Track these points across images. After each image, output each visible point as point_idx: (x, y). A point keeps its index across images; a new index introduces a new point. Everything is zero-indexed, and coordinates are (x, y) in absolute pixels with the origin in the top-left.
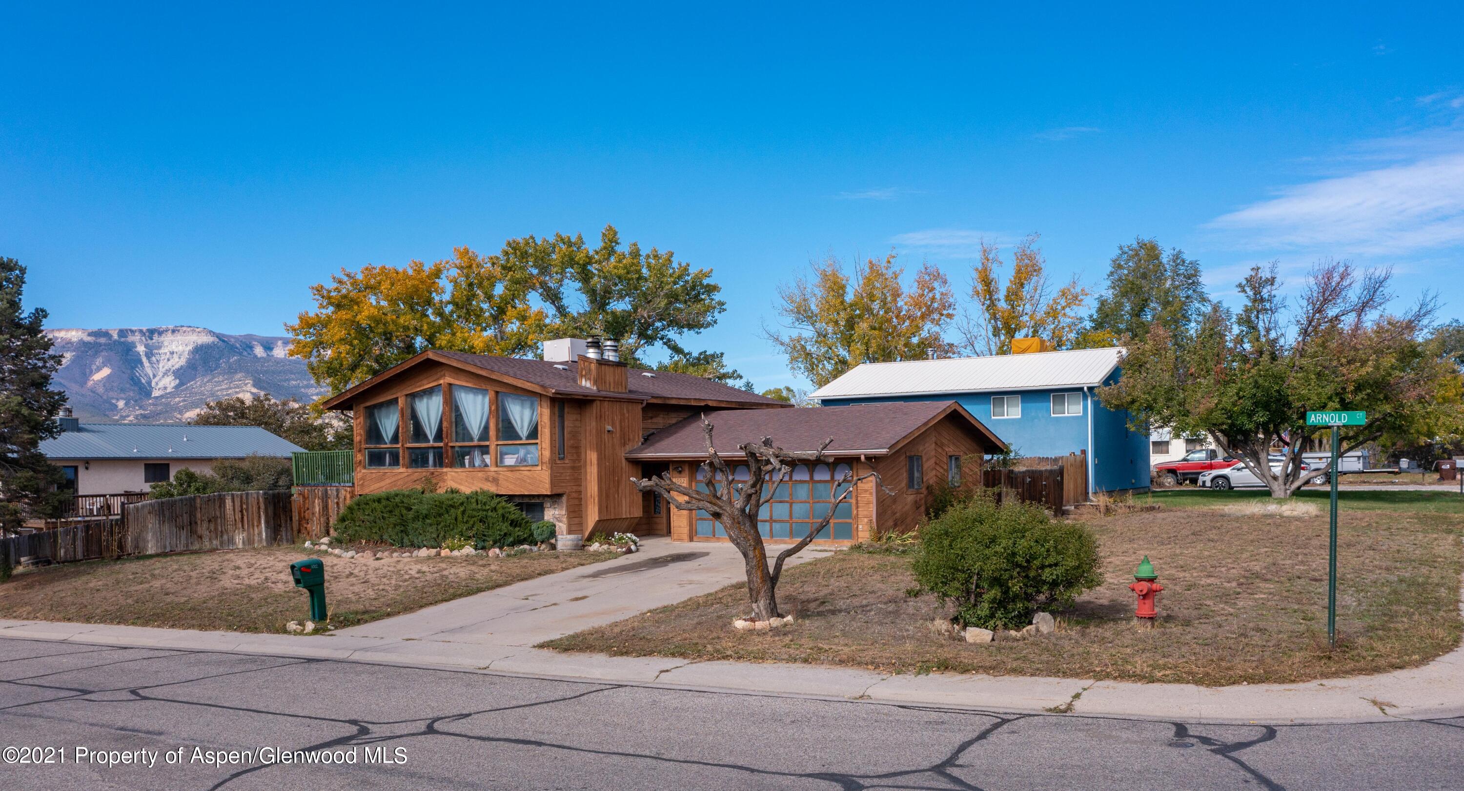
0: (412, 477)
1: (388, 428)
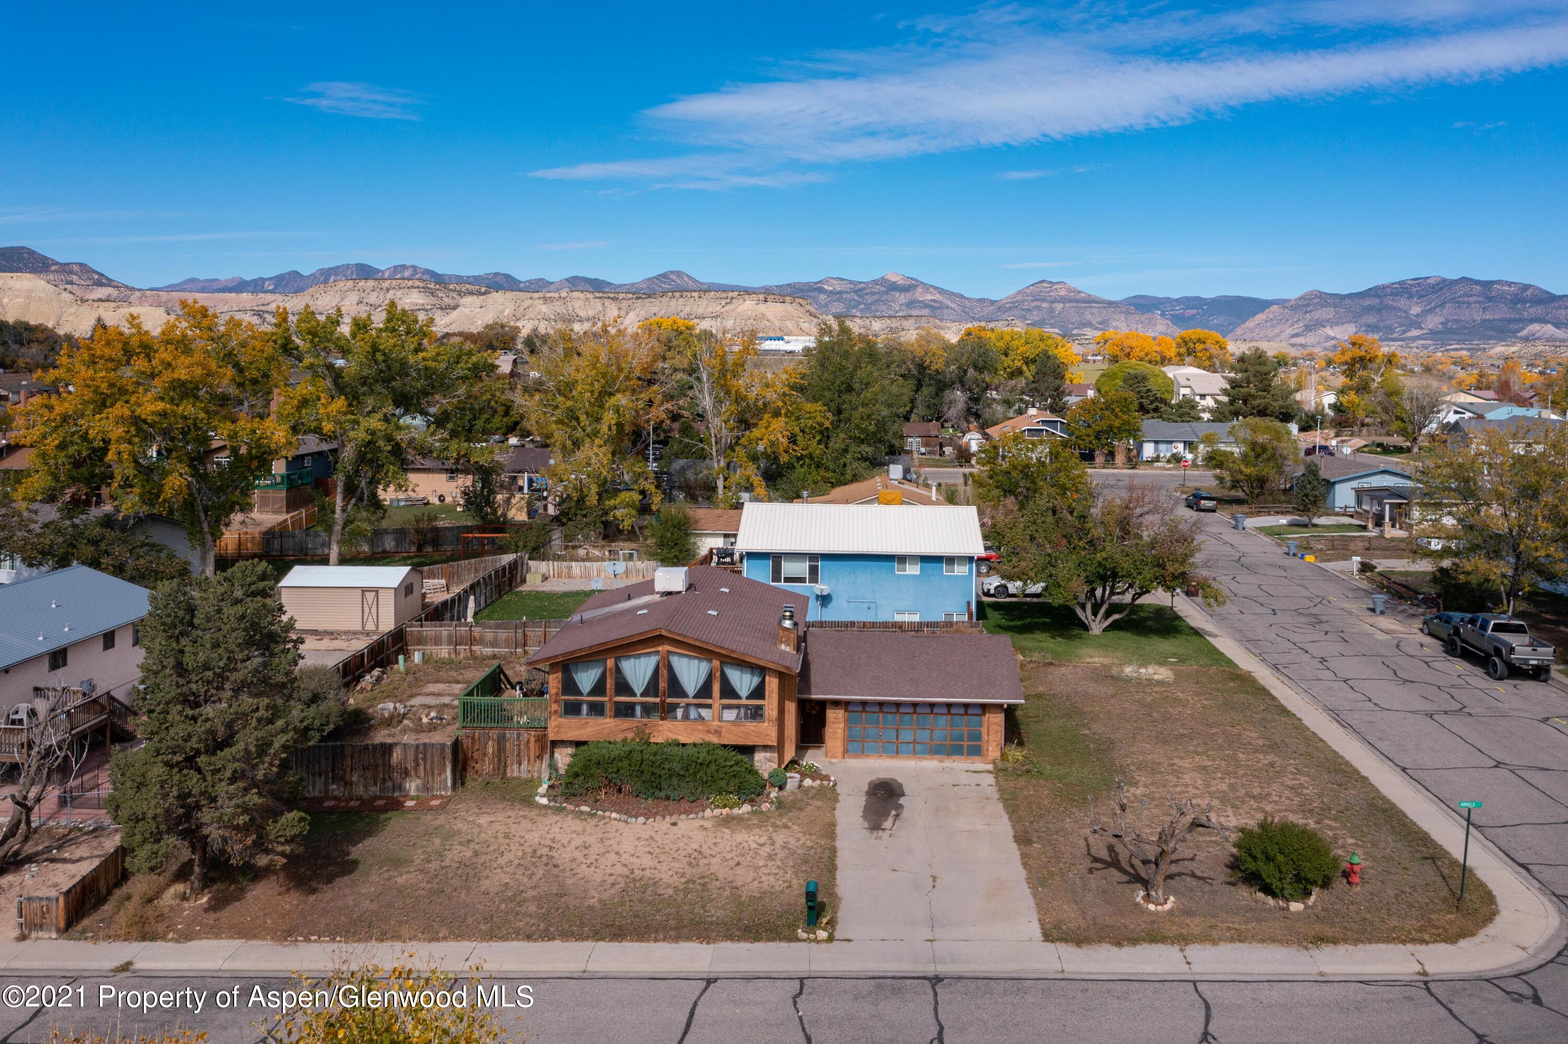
0: (620, 726)
1: (584, 681)
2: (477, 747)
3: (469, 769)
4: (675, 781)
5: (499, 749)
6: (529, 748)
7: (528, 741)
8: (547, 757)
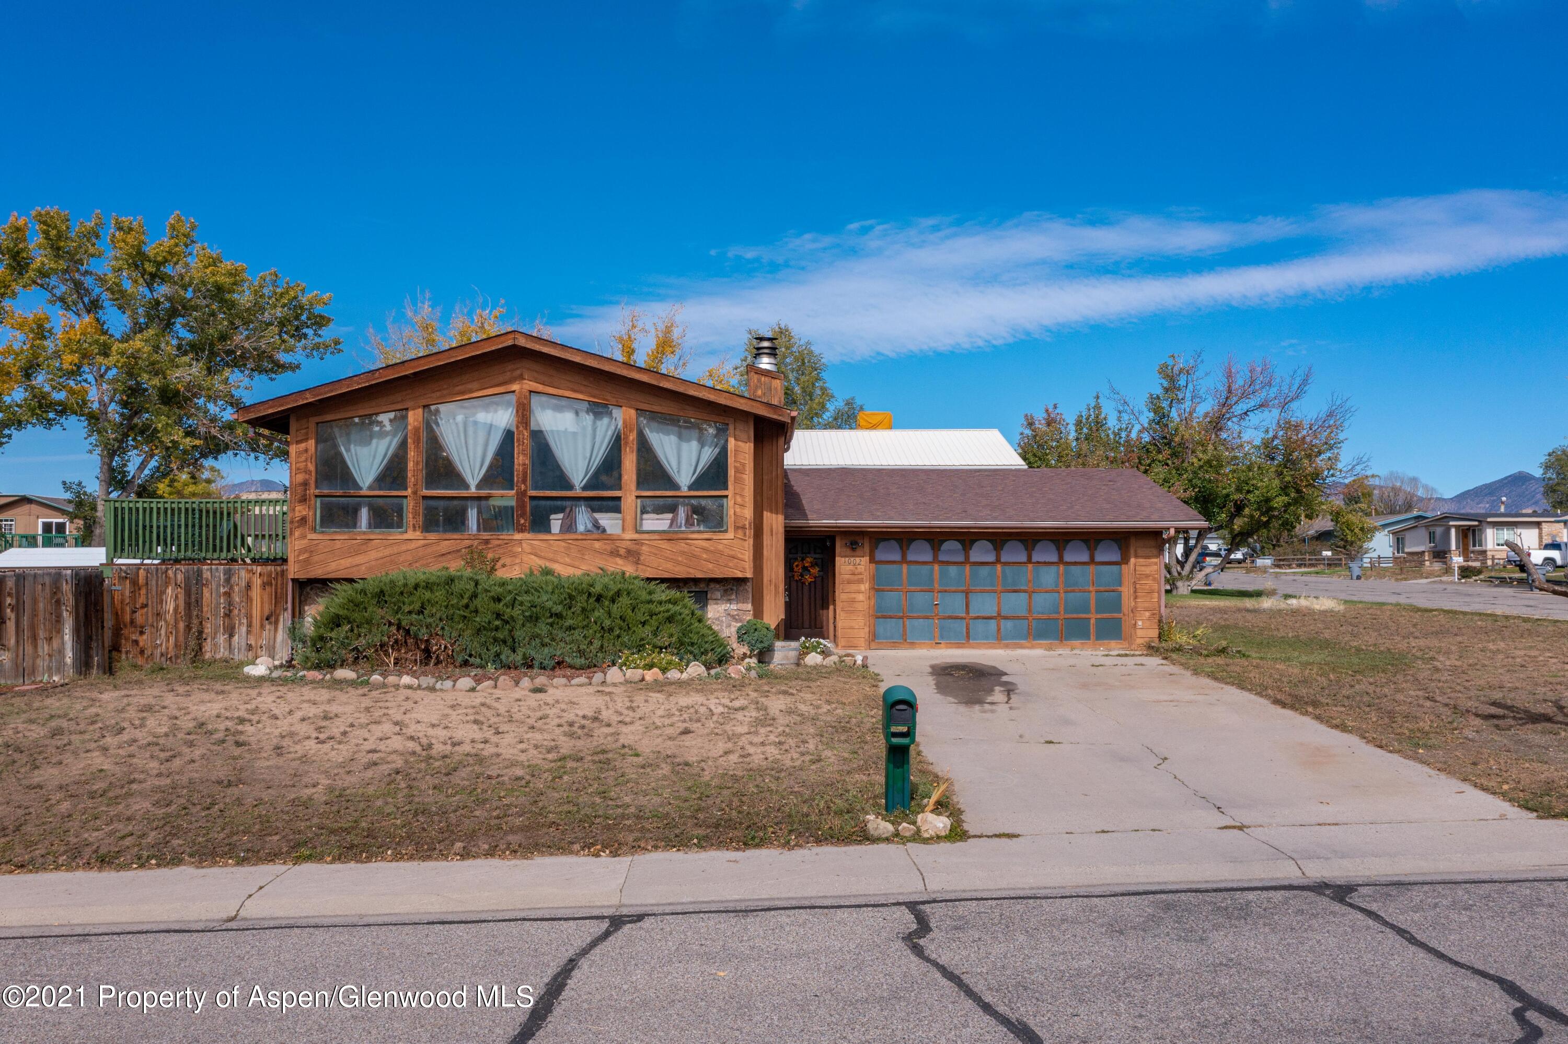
0: (435, 548)
1: (365, 463)
2: (142, 600)
3: (126, 646)
4: (542, 628)
5: (188, 605)
6: (249, 600)
7: (249, 586)
8: (285, 619)
